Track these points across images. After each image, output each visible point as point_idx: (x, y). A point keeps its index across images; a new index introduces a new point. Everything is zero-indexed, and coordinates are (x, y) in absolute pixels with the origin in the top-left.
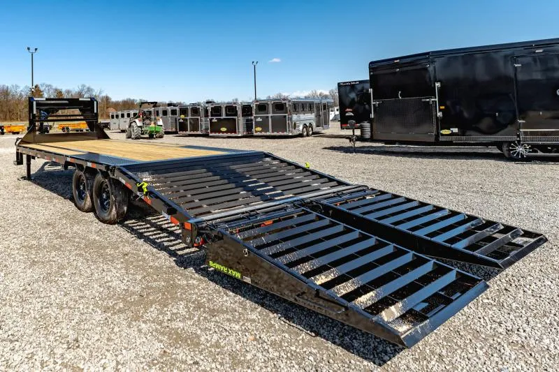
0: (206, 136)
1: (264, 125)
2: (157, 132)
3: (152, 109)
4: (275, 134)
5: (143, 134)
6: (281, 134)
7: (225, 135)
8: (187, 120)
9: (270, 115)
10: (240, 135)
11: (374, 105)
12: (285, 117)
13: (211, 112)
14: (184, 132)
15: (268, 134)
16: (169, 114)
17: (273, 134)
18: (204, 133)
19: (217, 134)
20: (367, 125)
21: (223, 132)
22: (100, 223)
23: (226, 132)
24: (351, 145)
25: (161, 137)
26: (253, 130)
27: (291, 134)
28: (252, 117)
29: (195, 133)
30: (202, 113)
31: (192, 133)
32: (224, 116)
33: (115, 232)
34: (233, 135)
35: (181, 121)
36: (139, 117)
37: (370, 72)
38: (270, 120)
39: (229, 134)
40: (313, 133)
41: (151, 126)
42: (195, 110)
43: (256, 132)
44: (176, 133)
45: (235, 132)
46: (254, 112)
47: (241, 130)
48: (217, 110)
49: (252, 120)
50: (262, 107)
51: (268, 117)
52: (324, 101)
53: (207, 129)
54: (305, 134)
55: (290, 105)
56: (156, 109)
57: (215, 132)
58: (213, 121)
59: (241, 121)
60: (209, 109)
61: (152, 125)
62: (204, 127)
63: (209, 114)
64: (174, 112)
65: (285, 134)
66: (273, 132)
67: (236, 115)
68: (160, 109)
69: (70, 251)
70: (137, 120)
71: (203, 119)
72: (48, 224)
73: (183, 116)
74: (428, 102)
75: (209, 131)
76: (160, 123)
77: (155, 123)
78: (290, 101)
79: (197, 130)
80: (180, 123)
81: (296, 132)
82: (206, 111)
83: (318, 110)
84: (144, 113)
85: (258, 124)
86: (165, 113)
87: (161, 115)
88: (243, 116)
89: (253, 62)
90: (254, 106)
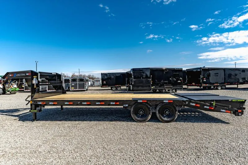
1: (75, 86)
6: (82, 89)
9: (78, 83)
12: (84, 83)
15: (77, 90)
20: (131, 86)
28: (70, 84)
38: (78, 85)
43: (71, 89)
46: (70, 82)
50: (74, 80)
51: (77, 84)
55: (85, 80)
59: (64, 85)
65: (84, 89)
66: (79, 89)
74: (149, 80)
85: (72, 86)
88: (65, 83)
89: (36, 61)
90: (70, 80)
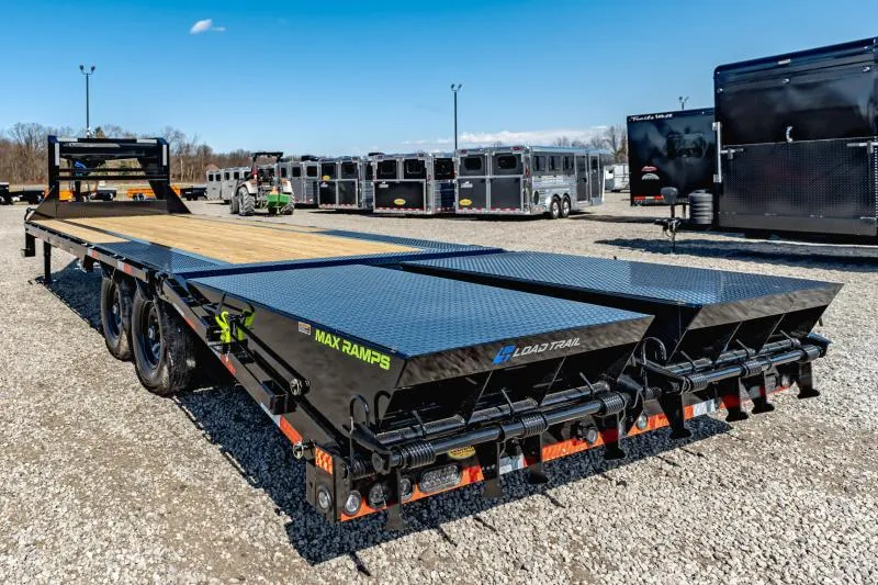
0: (368, 212)
1: (476, 195)
2: (282, 204)
3: (275, 166)
4: (498, 211)
5: (257, 207)
6: (508, 211)
7: (403, 211)
8: (334, 184)
9: (488, 177)
10: (430, 213)
11: (723, 156)
12: (518, 180)
13: (378, 171)
14: (329, 206)
15: (484, 211)
16: (304, 175)
17: (492, 212)
18: (364, 207)
19: (388, 210)
20: (705, 197)
21: (399, 207)
22: (143, 389)
23: (405, 207)
24: (665, 238)
25: (289, 213)
26: (456, 204)
27: (528, 213)
28: (454, 181)
29: (348, 207)
30: (362, 173)
31: (343, 207)
32: (400, 179)
33: (167, 417)
34: (418, 211)
35: (324, 185)
36: (252, 177)
37: (716, 88)
38: (488, 186)
39: (410, 211)
40: (571, 213)
41: (271, 193)
42: (349, 167)
44: (314, 206)
45: (421, 208)
46: (457, 172)
47: (433, 203)
48: (388, 167)
49: (453, 186)
50: (473, 162)
51: (484, 180)
52: (594, 153)
53: (369, 200)
54: (556, 212)
55: (527, 159)
56: (282, 165)
57: (385, 207)
58: (381, 186)
59: (432, 188)
60: (375, 165)
61: (274, 192)
62: (363, 198)
63: (375, 174)
64: (312, 171)
65: (517, 212)
66: (493, 208)
67: (424, 176)
68: (289, 166)
69: (56, 465)
70: (248, 184)
71: (363, 183)
72: (41, 385)
73: (327, 178)
74: (865, 148)
75: (374, 204)
76: (288, 188)
77: (279, 190)
78: (527, 151)
79: (352, 203)
80: (321, 189)
81: (538, 210)
82: (369, 168)
83: (582, 170)
84: (261, 172)
85: (464, 194)
86: (296, 172)
87: (289, 176)
88: (437, 178)
89: (453, 86)
90: (457, 160)
